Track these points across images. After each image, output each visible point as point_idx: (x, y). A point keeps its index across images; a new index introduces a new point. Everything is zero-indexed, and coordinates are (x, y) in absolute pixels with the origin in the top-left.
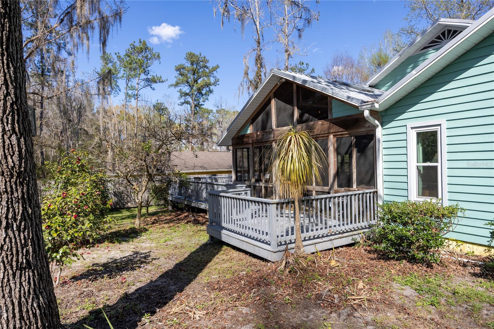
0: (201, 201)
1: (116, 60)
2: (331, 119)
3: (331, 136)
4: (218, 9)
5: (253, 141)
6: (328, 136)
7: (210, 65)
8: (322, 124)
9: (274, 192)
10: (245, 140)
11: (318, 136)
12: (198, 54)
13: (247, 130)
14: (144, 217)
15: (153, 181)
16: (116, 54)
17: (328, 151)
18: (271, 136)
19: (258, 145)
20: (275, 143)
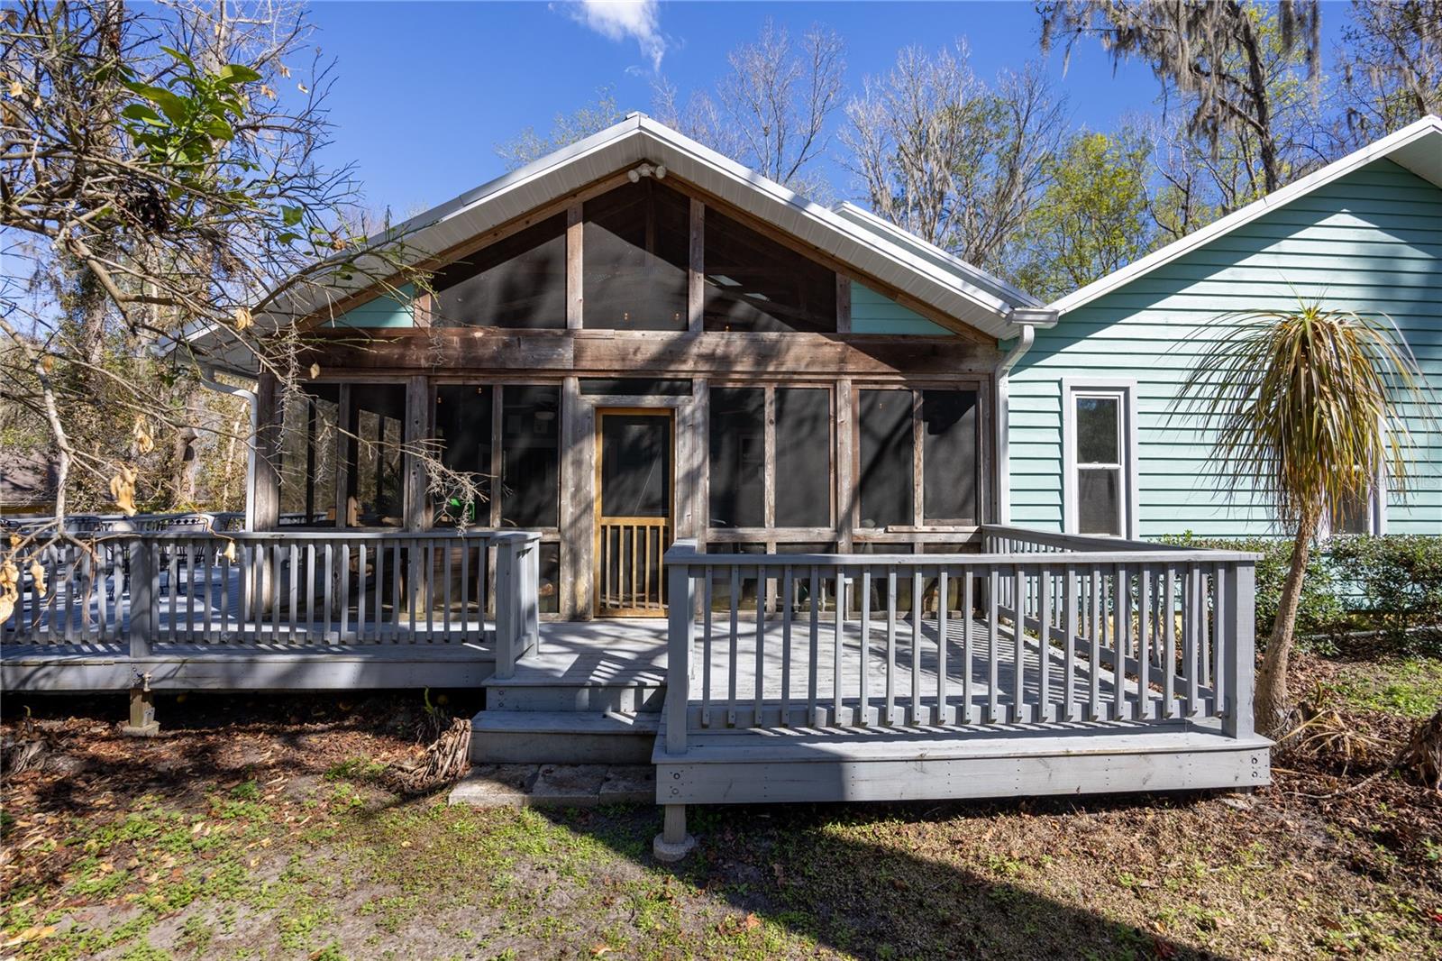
2: (847, 335)
3: (846, 383)
5: (436, 360)
6: (834, 382)
8: (815, 345)
9: (566, 558)
10: (383, 350)
11: (796, 377)
17: (832, 425)
18: (563, 355)
19: (469, 378)
20: (580, 379)
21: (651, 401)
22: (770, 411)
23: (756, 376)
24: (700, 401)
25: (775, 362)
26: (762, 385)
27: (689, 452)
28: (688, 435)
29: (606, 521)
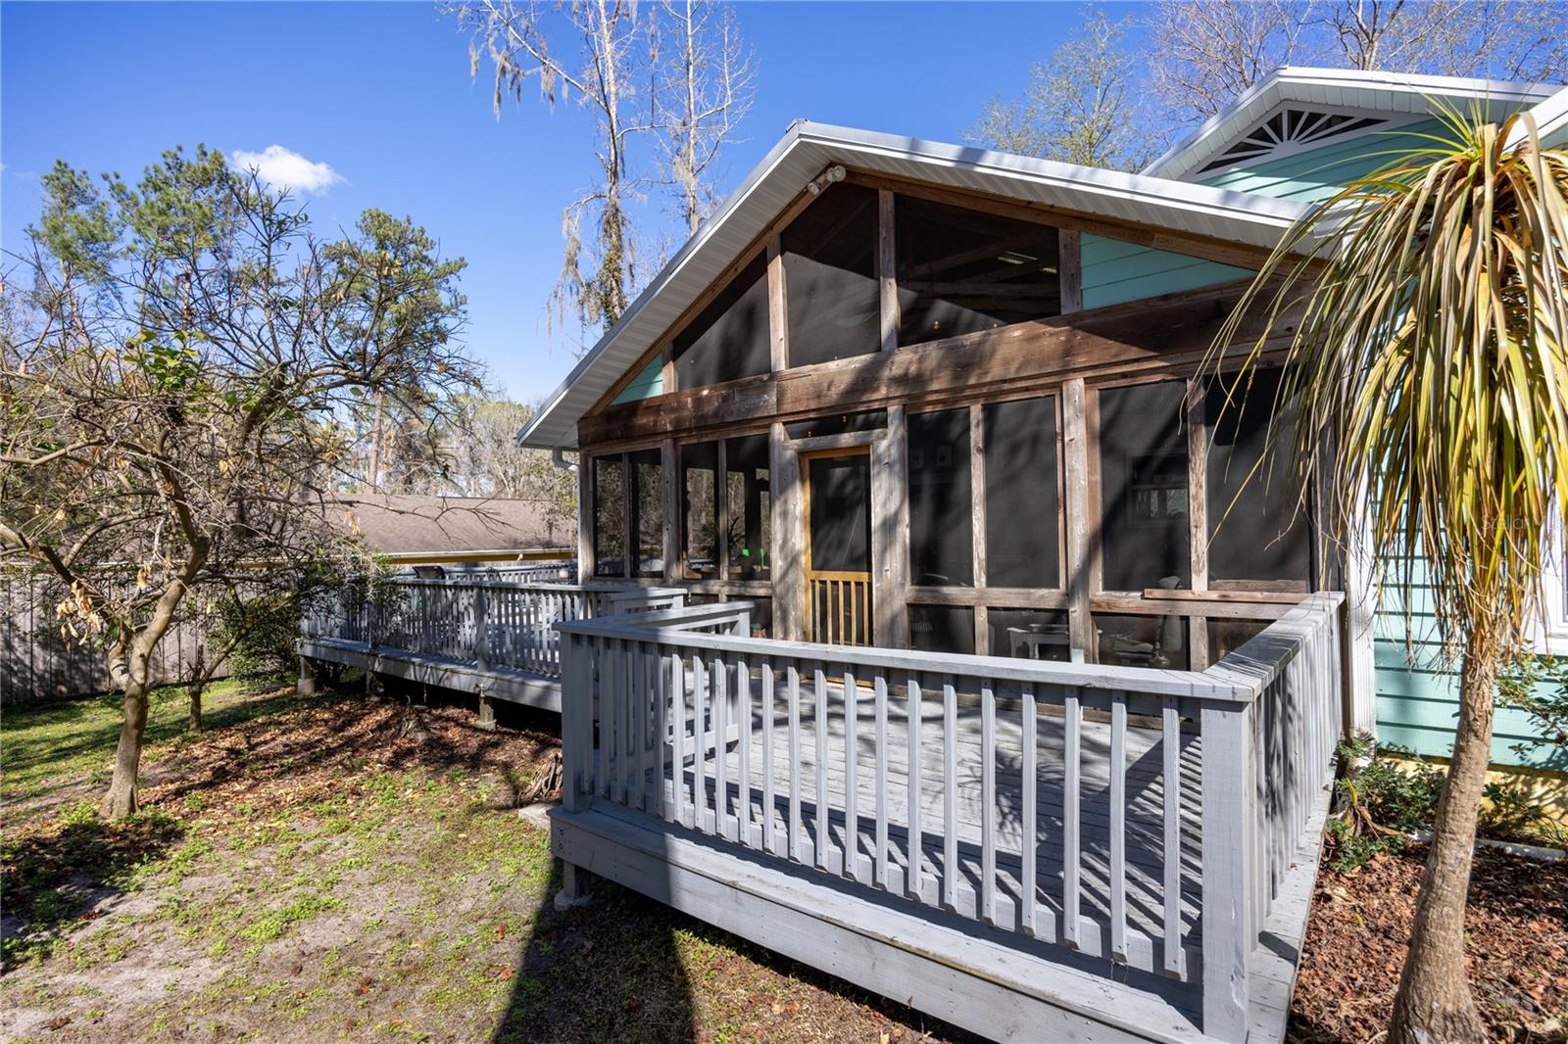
0: (452, 660)
1: (104, 194)
2: (1075, 315)
3: (1077, 385)
4: (486, 54)
5: (677, 423)
6: (1059, 386)
7: (441, 256)
8: (1031, 339)
9: (777, 614)
10: (643, 420)
11: (1006, 386)
12: (402, 219)
13: (650, 383)
14: (177, 739)
15: (227, 581)
16: (105, 177)
17: (1059, 445)
18: (767, 401)
19: (702, 436)
20: (785, 424)
21: (847, 439)
22: (976, 435)
23: (955, 392)
24: (895, 433)
25: (978, 371)
26: (966, 404)
27: (886, 496)
28: (884, 476)
29: (814, 574)
